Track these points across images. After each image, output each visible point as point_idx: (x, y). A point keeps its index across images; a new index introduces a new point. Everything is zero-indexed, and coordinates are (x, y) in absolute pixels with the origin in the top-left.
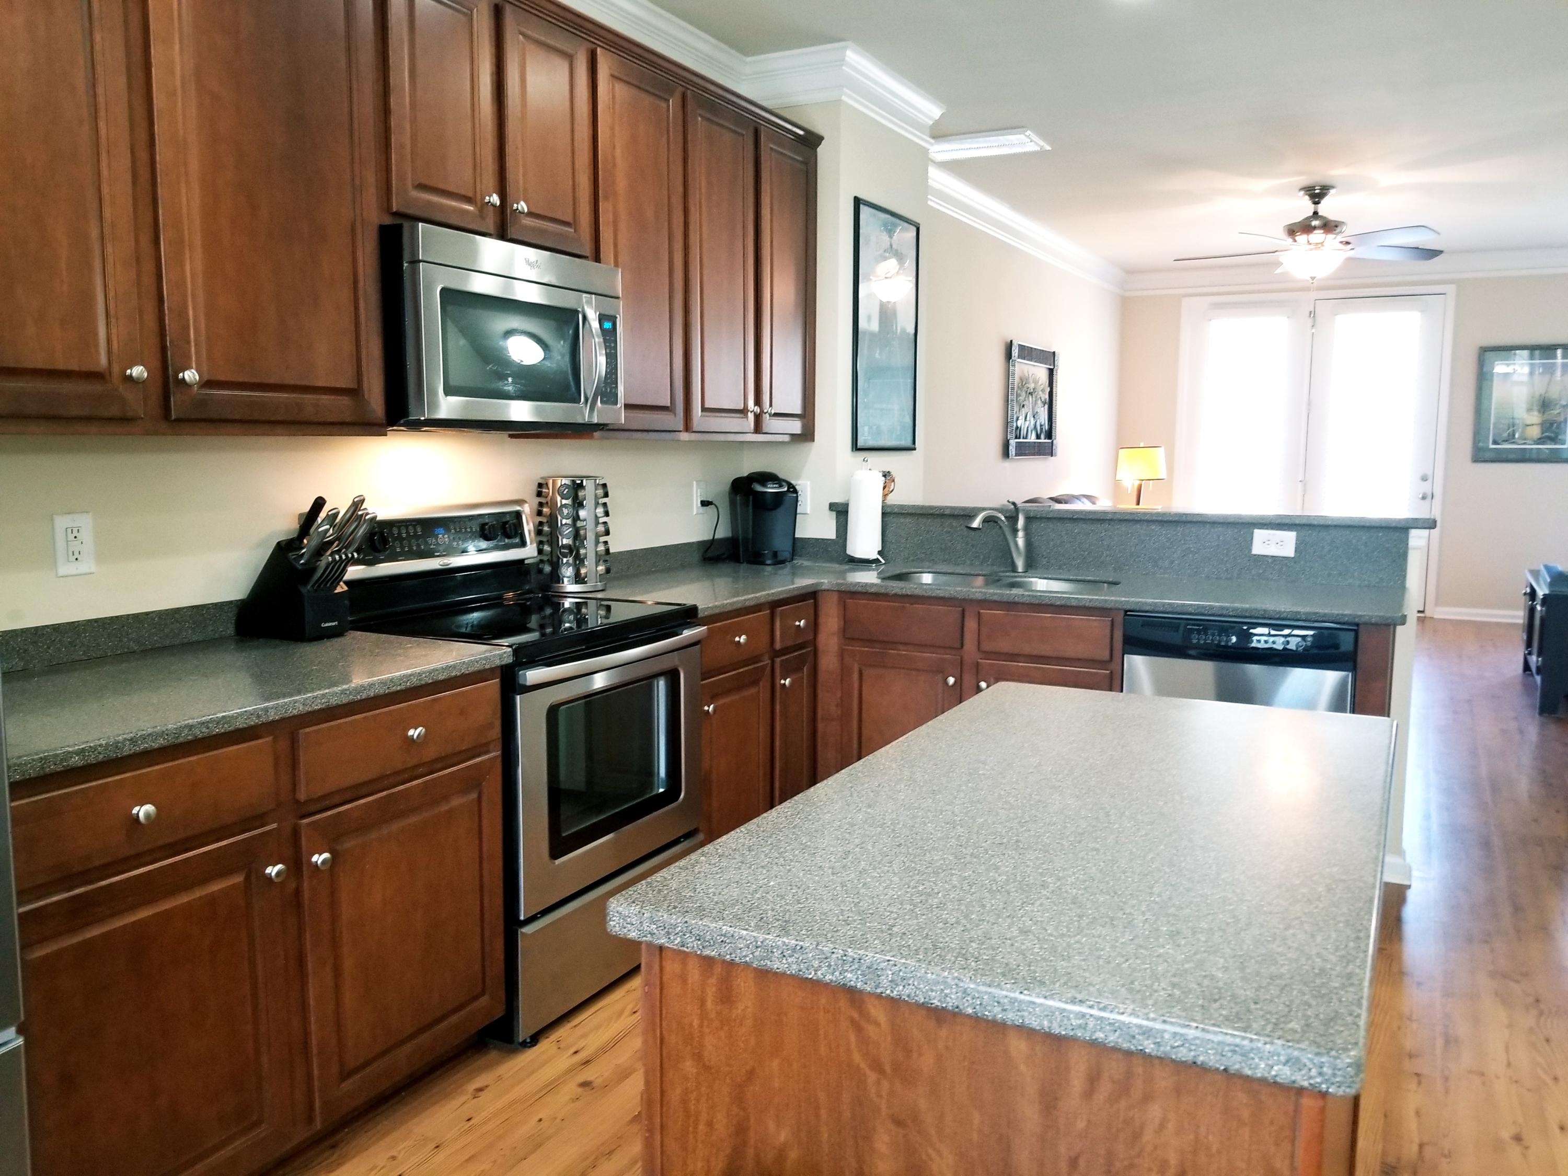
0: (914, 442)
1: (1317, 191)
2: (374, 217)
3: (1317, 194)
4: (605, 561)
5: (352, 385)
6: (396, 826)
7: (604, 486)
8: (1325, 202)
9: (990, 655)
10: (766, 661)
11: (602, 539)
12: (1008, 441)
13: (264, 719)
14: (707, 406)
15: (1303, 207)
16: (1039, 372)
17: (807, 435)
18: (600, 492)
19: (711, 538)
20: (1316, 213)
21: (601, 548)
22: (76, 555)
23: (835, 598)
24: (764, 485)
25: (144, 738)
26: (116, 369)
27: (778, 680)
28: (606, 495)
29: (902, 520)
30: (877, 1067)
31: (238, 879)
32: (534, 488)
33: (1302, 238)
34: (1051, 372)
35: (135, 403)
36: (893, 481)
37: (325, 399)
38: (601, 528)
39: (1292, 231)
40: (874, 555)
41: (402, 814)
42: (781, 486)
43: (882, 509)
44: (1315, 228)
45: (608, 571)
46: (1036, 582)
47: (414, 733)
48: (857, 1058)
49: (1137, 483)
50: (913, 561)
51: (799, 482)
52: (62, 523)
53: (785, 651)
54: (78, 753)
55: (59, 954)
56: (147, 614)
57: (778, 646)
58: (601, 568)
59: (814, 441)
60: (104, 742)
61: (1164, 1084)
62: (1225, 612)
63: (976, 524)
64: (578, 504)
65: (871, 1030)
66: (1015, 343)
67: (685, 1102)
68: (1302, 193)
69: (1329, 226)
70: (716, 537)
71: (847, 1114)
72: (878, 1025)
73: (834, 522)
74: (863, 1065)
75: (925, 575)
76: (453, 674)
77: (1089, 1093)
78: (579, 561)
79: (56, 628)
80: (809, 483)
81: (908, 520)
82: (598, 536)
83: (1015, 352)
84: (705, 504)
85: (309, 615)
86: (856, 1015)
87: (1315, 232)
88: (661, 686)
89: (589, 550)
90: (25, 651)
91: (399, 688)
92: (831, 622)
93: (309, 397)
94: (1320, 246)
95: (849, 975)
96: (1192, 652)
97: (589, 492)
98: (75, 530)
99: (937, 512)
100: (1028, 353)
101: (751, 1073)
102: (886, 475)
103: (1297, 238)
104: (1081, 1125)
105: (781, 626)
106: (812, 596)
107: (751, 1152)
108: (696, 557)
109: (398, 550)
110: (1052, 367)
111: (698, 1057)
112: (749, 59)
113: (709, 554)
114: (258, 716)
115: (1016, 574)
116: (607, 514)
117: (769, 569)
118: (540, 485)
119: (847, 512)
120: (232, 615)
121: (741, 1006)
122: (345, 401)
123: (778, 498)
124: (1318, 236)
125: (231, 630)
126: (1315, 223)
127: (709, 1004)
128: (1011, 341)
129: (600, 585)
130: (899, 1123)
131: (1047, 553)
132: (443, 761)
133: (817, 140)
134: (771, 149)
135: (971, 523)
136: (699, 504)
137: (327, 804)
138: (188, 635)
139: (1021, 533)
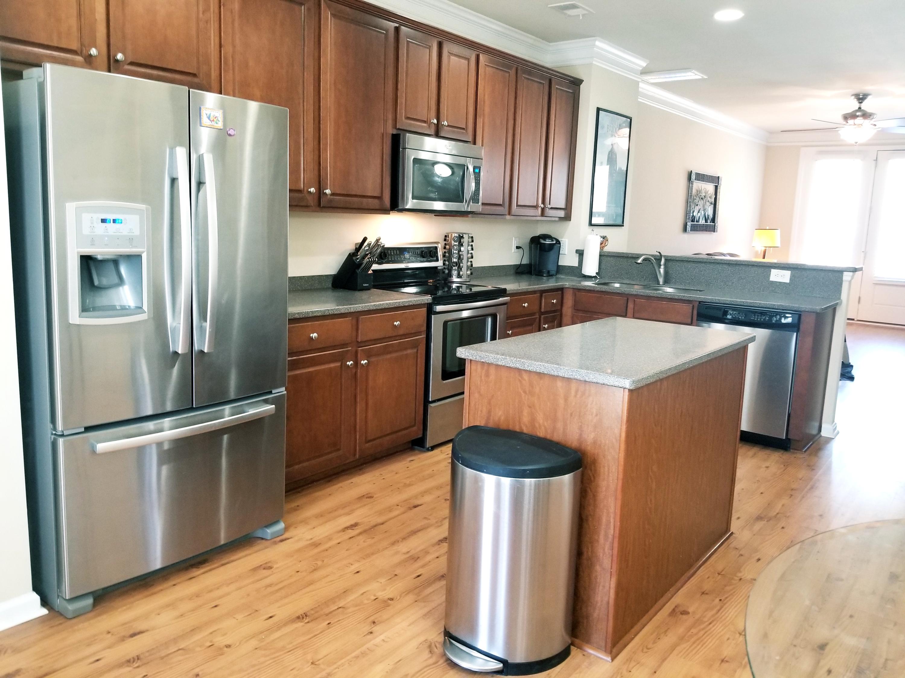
0: (623, 223)
1: (861, 97)
2: (391, 131)
3: (861, 98)
4: (471, 269)
5: (379, 195)
6: (389, 356)
7: (472, 237)
8: (865, 102)
10: (537, 316)
11: (470, 260)
12: (687, 223)
13: (350, 311)
14: (519, 204)
15: (853, 105)
16: (710, 187)
17: (567, 217)
18: (470, 240)
19: (520, 263)
20: (860, 108)
21: (469, 264)
23: (571, 291)
24: (545, 240)
25: (315, 312)
26: (305, 189)
27: (542, 325)
28: (473, 241)
29: (609, 259)
30: (525, 392)
31: (338, 364)
32: (444, 237)
33: (851, 122)
34: (716, 187)
35: (309, 200)
36: (607, 240)
37: (370, 200)
38: (470, 255)
39: (846, 117)
40: (594, 274)
41: (390, 352)
42: (552, 241)
43: (600, 253)
44: (858, 116)
45: (471, 274)
47: (396, 323)
48: (520, 390)
49: (763, 249)
50: (613, 278)
51: (563, 240)
53: (546, 312)
56: (304, 277)
57: (543, 310)
58: (469, 272)
59: (570, 220)
60: (304, 311)
61: (593, 391)
62: (742, 304)
63: (639, 261)
64: (461, 245)
65: (524, 382)
66: (694, 172)
67: (475, 405)
68: (853, 97)
69: (866, 115)
70: (522, 263)
71: (517, 405)
72: (525, 380)
73: (578, 258)
74: (521, 392)
75: (616, 284)
76: (411, 304)
77: (575, 396)
78: (460, 269)
80: (567, 240)
81: (613, 259)
82: (468, 258)
83: (693, 177)
84: (518, 248)
85: (359, 281)
86: (520, 378)
87: (858, 118)
88: (490, 320)
89: (464, 264)
91: (392, 306)
92: (569, 302)
93: (365, 200)
94: (860, 126)
95: (517, 365)
96: (726, 321)
97: (466, 240)
99: (625, 256)
100: (701, 177)
101: (493, 396)
102: (604, 237)
103: (848, 121)
104: (574, 404)
105: (544, 302)
106: (561, 290)
107: (492, 418)
108: (512, 271)
109: (390, 259)
110: (717, 185)
111: (479, 392)
112: (551, 44)
113: (519, 270)
114: (348, 310)
115: (659, 285)
116: (472, 249)
117: (545, 278)
118: (446, 236)
119: (583, 254)
120: (331, 279)
121: (491, 377)
122: (377, 201)
123: (551, 246)
124: (859, 120)
125: (330, 285)
126: (858, 114)
127: (483, 378)
128: (691, 171)
129: (468, 279)
130: (530, 407)
131: (674, 277)
132: (405, 336)
133: (580, 82)
134: (557, 88)
135: (637, 261)
136: (515, 248)
137: (367, 344)
138: (317, 286)
139: (662, 267)
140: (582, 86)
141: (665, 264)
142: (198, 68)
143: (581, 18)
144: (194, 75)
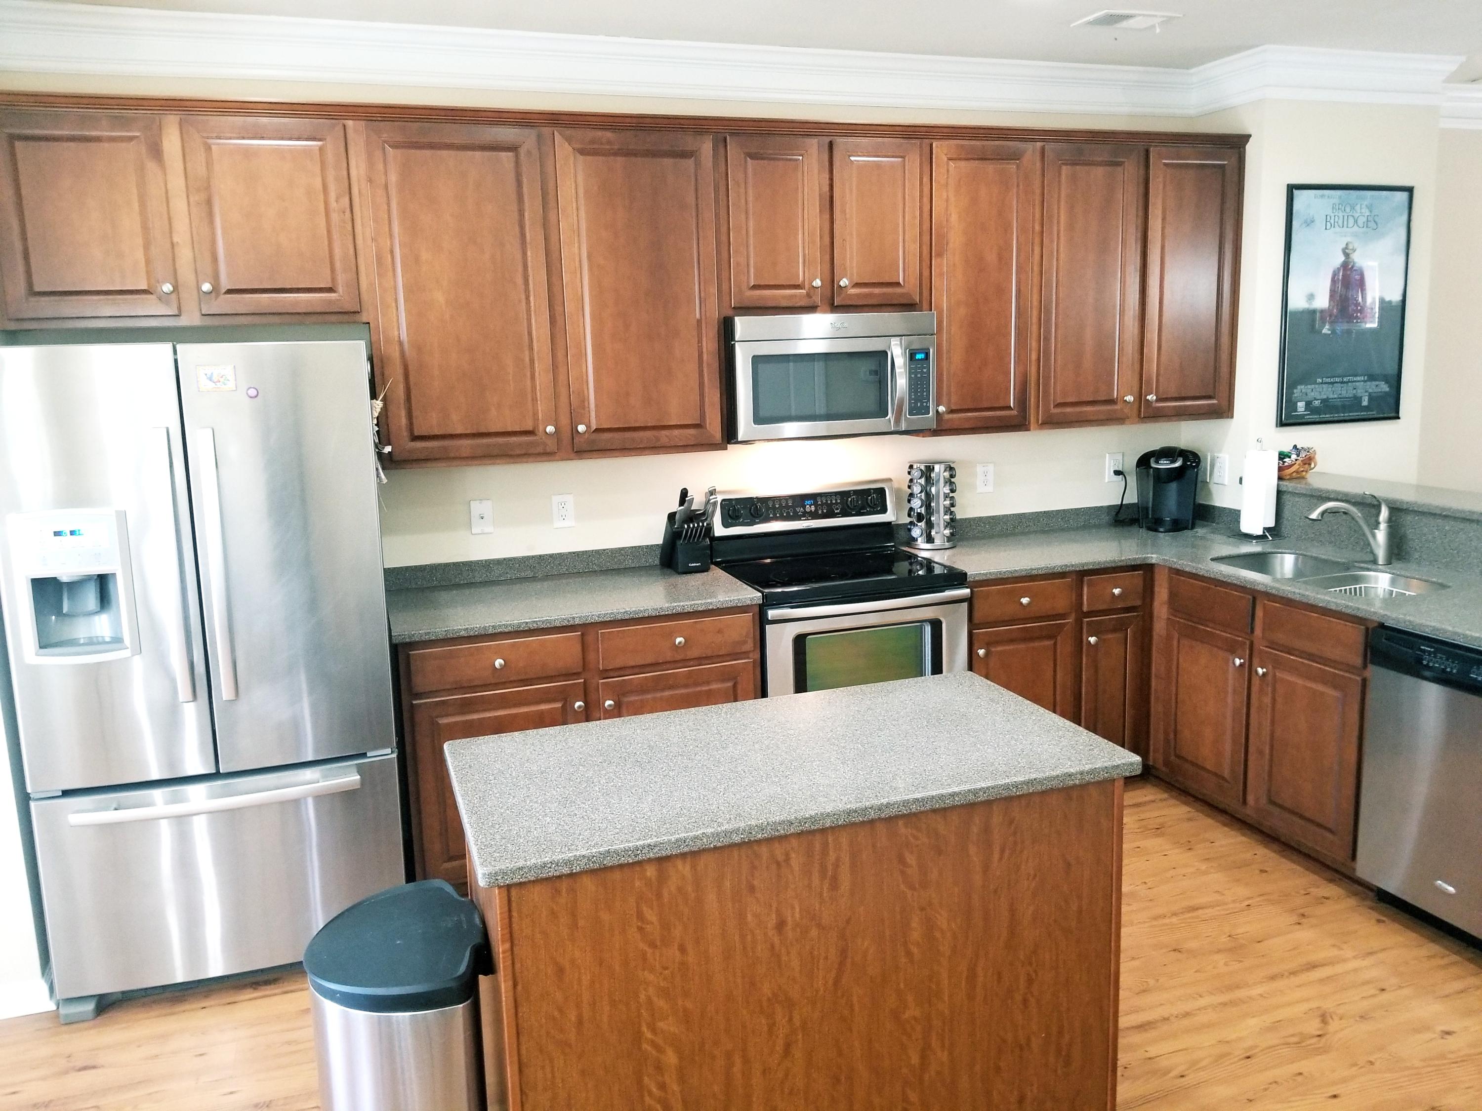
0: (1397, 411)
2: (714, 314)
4: (952, 527)
5: (698, 422)
7: (952, 468)
9: (1273, 645)
10: (1072, 619)
11: (949, 510)
13: (571, 623)
14: (1061, 401)
17: (1222, 411)
18: (948, 475)
19: (1120, 503)
21: (947, 517)
22: (564, 517)
23: (1168, 576)
25: (500, 626)
26: (541, 428)
27: (1084, 637)
29: (1297, 499)
35: (551, 445)
36: (1311, 459)
37: (676, 432)
38: (948, 501)
45: (952, 534)
46: (1376, 578)
47: (679, 640)
51: (1220, 455)
52: (556, 499)
53: (1090, 614)
54: (465, 630)
55: (456, 723)
56: (604, 550)
57: (1085, 609)
58: (947, 532)
59: (1232, 417)
60: (478, 626)
62: (1456, 638)
63: (1316, 513)
64: (930, 482)
76: (710, 608)
79: (551, 556)
80: (1229, 457)
81: (1301, 499)
82: (946, 507)
84: (1117, 473)
85: (680, 558)
89: (940, 518)
90: (534, 567)
93: (664, 433)
97: (939, 474)
98: (563, 504)
106: (1148, 569)
109: (771, 516)
112: (1192, 71)
113: (1122, 517)
114: (568, 621)
115: (1373, 566)
116: (953, 491)
120: (658, 552)
122: (692, 431)
125: (657, 562)
129: (947, 545)
131: (1417, 547)
132: (700, 660)
133: (1245, 139)
134: (1165, 164)
135: (1310, 514)
136: (1112, 472)
137: (622, 673)
138: (629, 563)
139: (1383, 526)
140: (1248, 147)
141: (1390, 520)
142: (333, 279)
143: (1158, 30)
144: (330, 290)
